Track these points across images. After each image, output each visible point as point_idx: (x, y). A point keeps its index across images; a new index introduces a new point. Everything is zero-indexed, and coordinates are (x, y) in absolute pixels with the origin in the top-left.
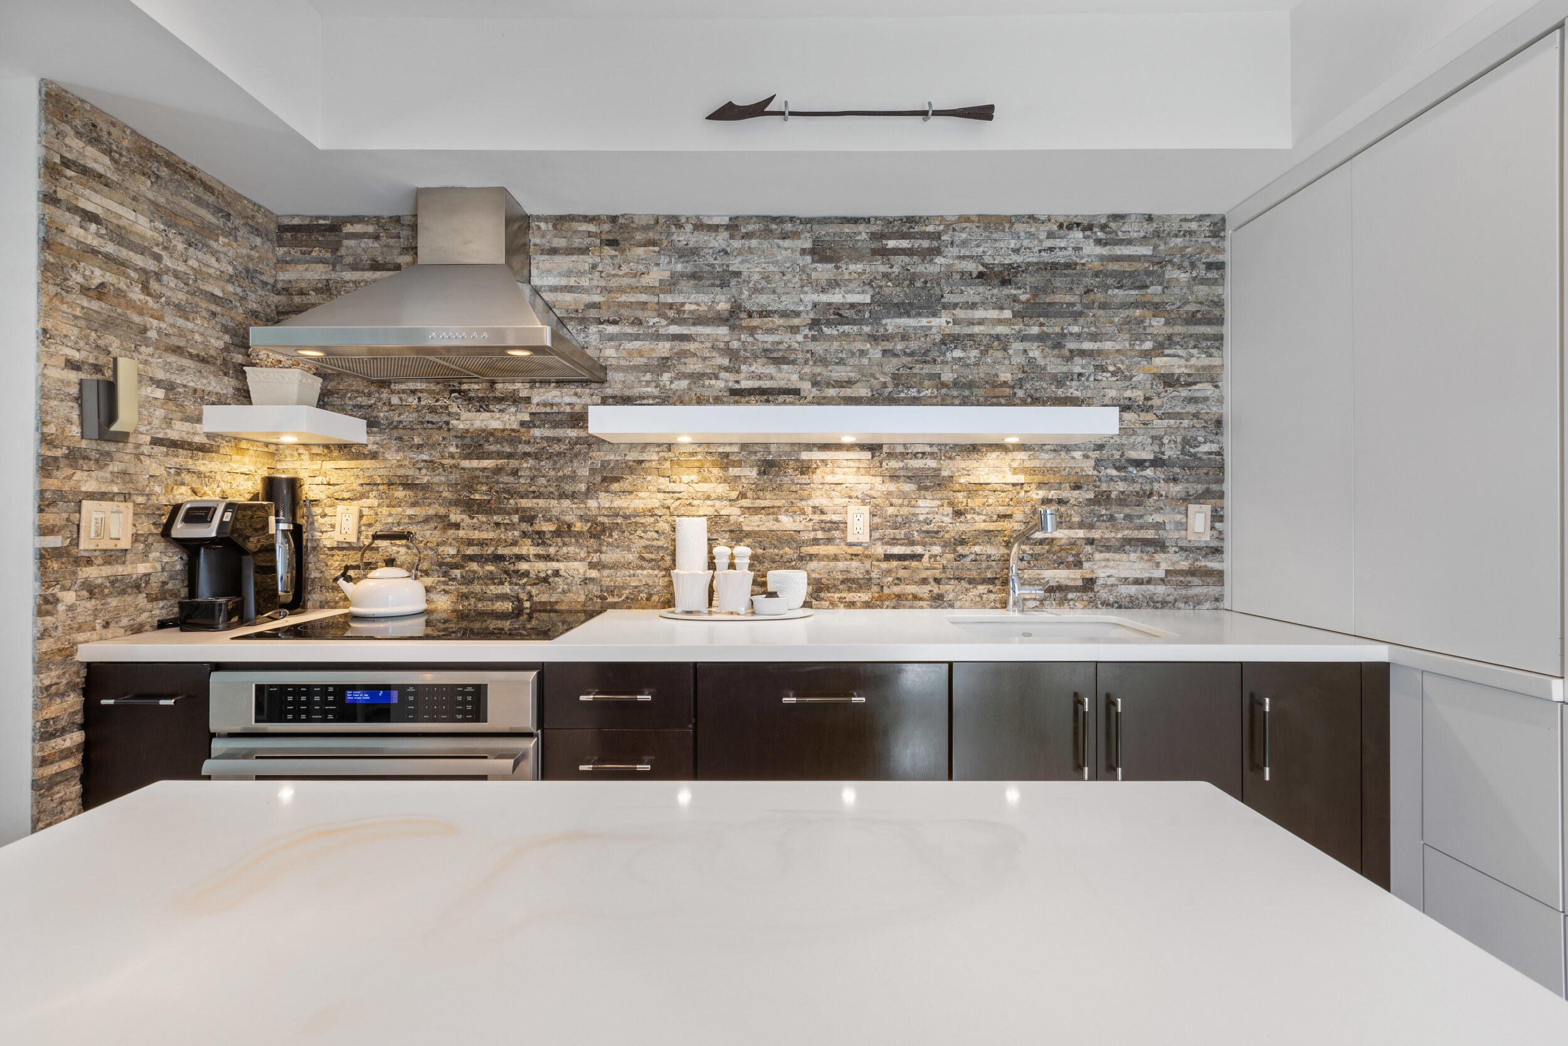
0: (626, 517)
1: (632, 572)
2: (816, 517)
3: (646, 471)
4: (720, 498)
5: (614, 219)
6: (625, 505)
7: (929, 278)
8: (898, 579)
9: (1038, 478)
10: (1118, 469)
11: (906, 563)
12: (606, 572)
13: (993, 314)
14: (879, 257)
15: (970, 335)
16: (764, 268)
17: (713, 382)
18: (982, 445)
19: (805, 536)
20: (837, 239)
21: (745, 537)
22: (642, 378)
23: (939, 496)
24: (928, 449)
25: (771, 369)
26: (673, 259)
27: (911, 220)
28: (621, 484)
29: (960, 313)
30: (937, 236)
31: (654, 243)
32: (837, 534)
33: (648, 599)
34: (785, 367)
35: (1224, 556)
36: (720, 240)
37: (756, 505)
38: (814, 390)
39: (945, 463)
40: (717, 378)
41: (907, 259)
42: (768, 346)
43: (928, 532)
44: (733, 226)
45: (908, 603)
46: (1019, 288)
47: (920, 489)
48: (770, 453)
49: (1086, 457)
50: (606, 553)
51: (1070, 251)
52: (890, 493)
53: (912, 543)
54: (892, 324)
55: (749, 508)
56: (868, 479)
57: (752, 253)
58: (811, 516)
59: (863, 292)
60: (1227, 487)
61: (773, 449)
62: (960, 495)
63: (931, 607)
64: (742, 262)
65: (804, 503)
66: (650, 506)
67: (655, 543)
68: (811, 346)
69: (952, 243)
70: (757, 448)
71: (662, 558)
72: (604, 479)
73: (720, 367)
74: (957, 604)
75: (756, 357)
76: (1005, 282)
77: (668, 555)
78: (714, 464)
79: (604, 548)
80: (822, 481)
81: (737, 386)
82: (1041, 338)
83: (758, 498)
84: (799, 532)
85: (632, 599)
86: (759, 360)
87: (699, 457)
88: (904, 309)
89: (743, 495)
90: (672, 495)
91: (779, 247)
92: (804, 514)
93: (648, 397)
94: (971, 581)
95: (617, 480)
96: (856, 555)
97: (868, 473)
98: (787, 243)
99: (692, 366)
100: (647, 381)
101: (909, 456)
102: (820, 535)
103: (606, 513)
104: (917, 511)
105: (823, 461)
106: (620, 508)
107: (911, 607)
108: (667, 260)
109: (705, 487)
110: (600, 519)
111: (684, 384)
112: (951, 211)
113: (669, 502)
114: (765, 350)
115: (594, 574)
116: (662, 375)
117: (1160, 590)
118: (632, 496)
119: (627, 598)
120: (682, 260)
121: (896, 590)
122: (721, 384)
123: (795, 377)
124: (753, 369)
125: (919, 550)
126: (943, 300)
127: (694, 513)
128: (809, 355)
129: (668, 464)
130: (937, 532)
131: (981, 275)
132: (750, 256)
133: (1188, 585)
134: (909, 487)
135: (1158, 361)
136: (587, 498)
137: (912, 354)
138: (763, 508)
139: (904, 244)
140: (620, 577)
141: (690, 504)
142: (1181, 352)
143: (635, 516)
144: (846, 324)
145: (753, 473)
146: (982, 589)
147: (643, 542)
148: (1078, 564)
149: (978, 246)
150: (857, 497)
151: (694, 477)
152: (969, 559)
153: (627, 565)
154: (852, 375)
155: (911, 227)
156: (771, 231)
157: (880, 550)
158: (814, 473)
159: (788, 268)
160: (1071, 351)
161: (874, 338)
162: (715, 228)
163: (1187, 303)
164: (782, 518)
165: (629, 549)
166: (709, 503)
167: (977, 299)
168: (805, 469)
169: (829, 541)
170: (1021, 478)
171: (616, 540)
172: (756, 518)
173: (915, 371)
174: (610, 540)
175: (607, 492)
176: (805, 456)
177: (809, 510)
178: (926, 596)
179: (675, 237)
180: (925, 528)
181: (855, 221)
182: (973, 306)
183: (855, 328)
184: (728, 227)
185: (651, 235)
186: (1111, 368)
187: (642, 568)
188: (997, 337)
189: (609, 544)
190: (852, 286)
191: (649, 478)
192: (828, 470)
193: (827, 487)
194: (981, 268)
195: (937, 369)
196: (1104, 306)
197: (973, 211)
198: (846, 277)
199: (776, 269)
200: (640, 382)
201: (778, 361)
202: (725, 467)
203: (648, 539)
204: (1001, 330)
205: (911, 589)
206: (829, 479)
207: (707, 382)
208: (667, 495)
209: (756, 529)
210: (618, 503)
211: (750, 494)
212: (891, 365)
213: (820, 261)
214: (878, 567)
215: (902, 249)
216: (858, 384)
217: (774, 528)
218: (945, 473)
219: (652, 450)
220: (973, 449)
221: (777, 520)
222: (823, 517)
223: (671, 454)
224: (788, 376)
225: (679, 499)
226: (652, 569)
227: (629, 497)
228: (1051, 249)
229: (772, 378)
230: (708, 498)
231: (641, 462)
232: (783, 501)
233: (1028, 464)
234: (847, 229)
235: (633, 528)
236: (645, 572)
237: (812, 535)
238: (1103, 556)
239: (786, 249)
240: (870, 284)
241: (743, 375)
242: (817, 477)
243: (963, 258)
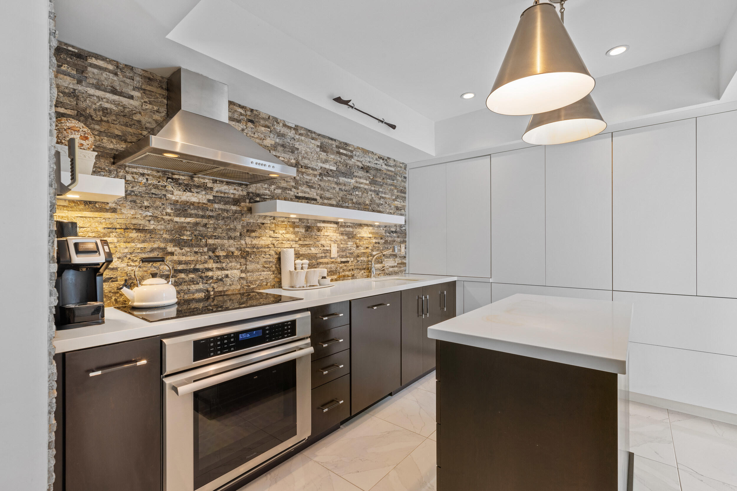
0: (258, 248)
1: (260, 273)
2: (322, 248)
3: (266, 228)
4: (292, 241)
5: (252, 110)
6: (257, 243)
7: (351, 166)
8: (343, 270)
9: (374, 236)
10: (389, 233)
11: (346, 264)
12: (248, 274)
13: (365, 181)
14: (338, 155)
15: (360, 187)
16: (306, 149)
17: (290, 192)
18: (363, 224)
19: (319, 255)
20: (328, 144)
21: (300, 256)
22: (263, 186)
23: (353, 241)
24: (350, 225)
25: (308, 190)
26: (275, 136)
27: (346, 144)
28: (255, 233)
29: (358, 180)
30: (352, 151)
31: (268, 127)
32: (328, 254)
33: (266, 285)
34: (312, 189)
35: (406, 258)
36: (292, 133)
37: (304, 244)
38: (321, 200)
39: (354, 229)
40: (291, 191)
41: (345, 157)
42: (308, 181)
43: (351, 253)
44: (296, 129)
45: (346, 278)
46: (370, 174)
47: (349, 238)
48: (308, 223)
49: (383, 229)
50: (248, 265)
51: (380, 166)
52: (341, 239)
53: (347, 257)
54: (342, 179)
55: (302, 245)
56: (335, 234)
57: (302, 142)
58: (320, 248)
59: (334, 166)
60: (407, 239)
61: (310, 221)
62: (358, 241)
63: (352, 279)
64: (299, 145)
65: (318, 243)
66: (267, 244)
67: (269, 260)
68: (320, 183)
69: (355, 155)
70: (305, 221)
71: (272, 267)
72: (248, 231)
73: (293, 186)
74: (358, 277)
75: (304, 184)
76: (367, 172)
77: (274, 265)
78: (290, 226)
79: (248, 263)
80: (324, 234)
81: (297, 195)
82: (375, 191)
83: (305, 241)
84: (316, 254)
85: (260, 286)
86: (304, 186)
87: (286, 223)
88: (345, 175)
89: (300, 240)
90: (275, 239)
91: (311, 142)
92: (318, 247)
93: (267, 195)
94: (360, 269)
95: (254, 231)
96: (333, 262)
97: (336, 232)
98: (313, 141)
99: (283, 184)
100: (265, 188)
101: (346, 227)
102: (323, 255)
103: (249, 247)
104: (348, 246)
105: (324, 227)
106: (256, 244)
107: (347, 280)
108: (273, 136)
109: (288, 236)
110: (247, 249)
111: (279, 191)
112: (356, 144)
113: (274, 242)
114: (306, 182)
115: (243, 275)
116: (271, 186)
117: (396, 269)
118: (260, 239)
119: (258, 285)
120: (279, 137)
121: (343, 274)
122: (292, 193)
123: (315, 194)
124: (303, 189)
125: (348, 259)
126: (354, 174)
127: (284, 247)
128: (319, 186)
129: (273, 225)
130: (352, 253)
131: (362, 168)
132: (302, 143)
133: (400, 267)
134: (346, 237)
135: (396, 202)
136: (241, 239)
137: (346, 191)
138: (306, 245)
139: (345, 152)
140: (256, 275)
141: (282, 243)
142: (399, 200)
143: (262, 248)
144: (330, 177)
145: (303, 230)
146: (363, 271)
147: (264, 260)
148: (382, 262)
149: (361, 158)
150: (333, 241)
151: (284, 231)
152: (360, 262)
153: (258, 270)
154: (332, 196)
155: (346, 147)
156: (308, 135)
157: (339, 260)
158: (321, 231)
159: (313, 151)
160: (380, 196)
161: (337, 183)
162: (290, 128)
163: (400, 187)
164: (312, 248)
165: (258, 263)
166: (288, 242)
167: (361, 176)
168: (319, 230)
169: (326, 257)
170: (371, 235)
171: (253, 259)
172: (304, 249)
173: (347, 197)
174: (251, 259)
175: (249, 237)
176: (319, 225)
177: (320, 246)
178: (351, 275)
179: (275, 127)
180: (350, 252)
181: (332, 139)
182: (360, 178)
183: (332, 179)
184: (294, 129)
185: (267, 123)
186: (388, 203)
187: (264, 271)
188: (365, 189)
189: (250, 261)
190: (332, 163)
191: (267, 231)
192: (325, 230)
193: (325, 237)
194: (362, 166)
195: (352, 197)
196: (386, 184)
197: (361, 146)
198: (330, 159)
199: (309, 151)
200: (262, 187)
201: (311, 187)
202: (294, 228)
203: (266, 258)
204: (366, 187)
205: (347, 273)
206: (326, 234)
207: (288, 192)
208: (274, 239)
209: (304, 253)
210: (255, 242)
211: (302, 239)
212: (341, 194)
213: (322, 151)
214: (339, 266)
215: (344, 154)
216: (332, 200)
217: (310, 252)
218: (354, 233)
219: (268, 219)
220: (360, 225)
221: (310, 249)
222: (324, 248)
223: (275, 221)
224: (313, 194)
225: (278, 240)
226: (268, 271)
227: (258, 239)
228: (376, 164)
229: (309, 194)
230: (289, 240)
231: (263, 224)
232: (312, 242)
233: (372, 231)
234: (330, 142)
235: (260, 253)
236: (265, 273)
237: (321, 255)
238: (387, 259)
239: (313, 144)
240: (336, 163)
241: (299, 191)
242: (322, 233)
243: (358, 161)
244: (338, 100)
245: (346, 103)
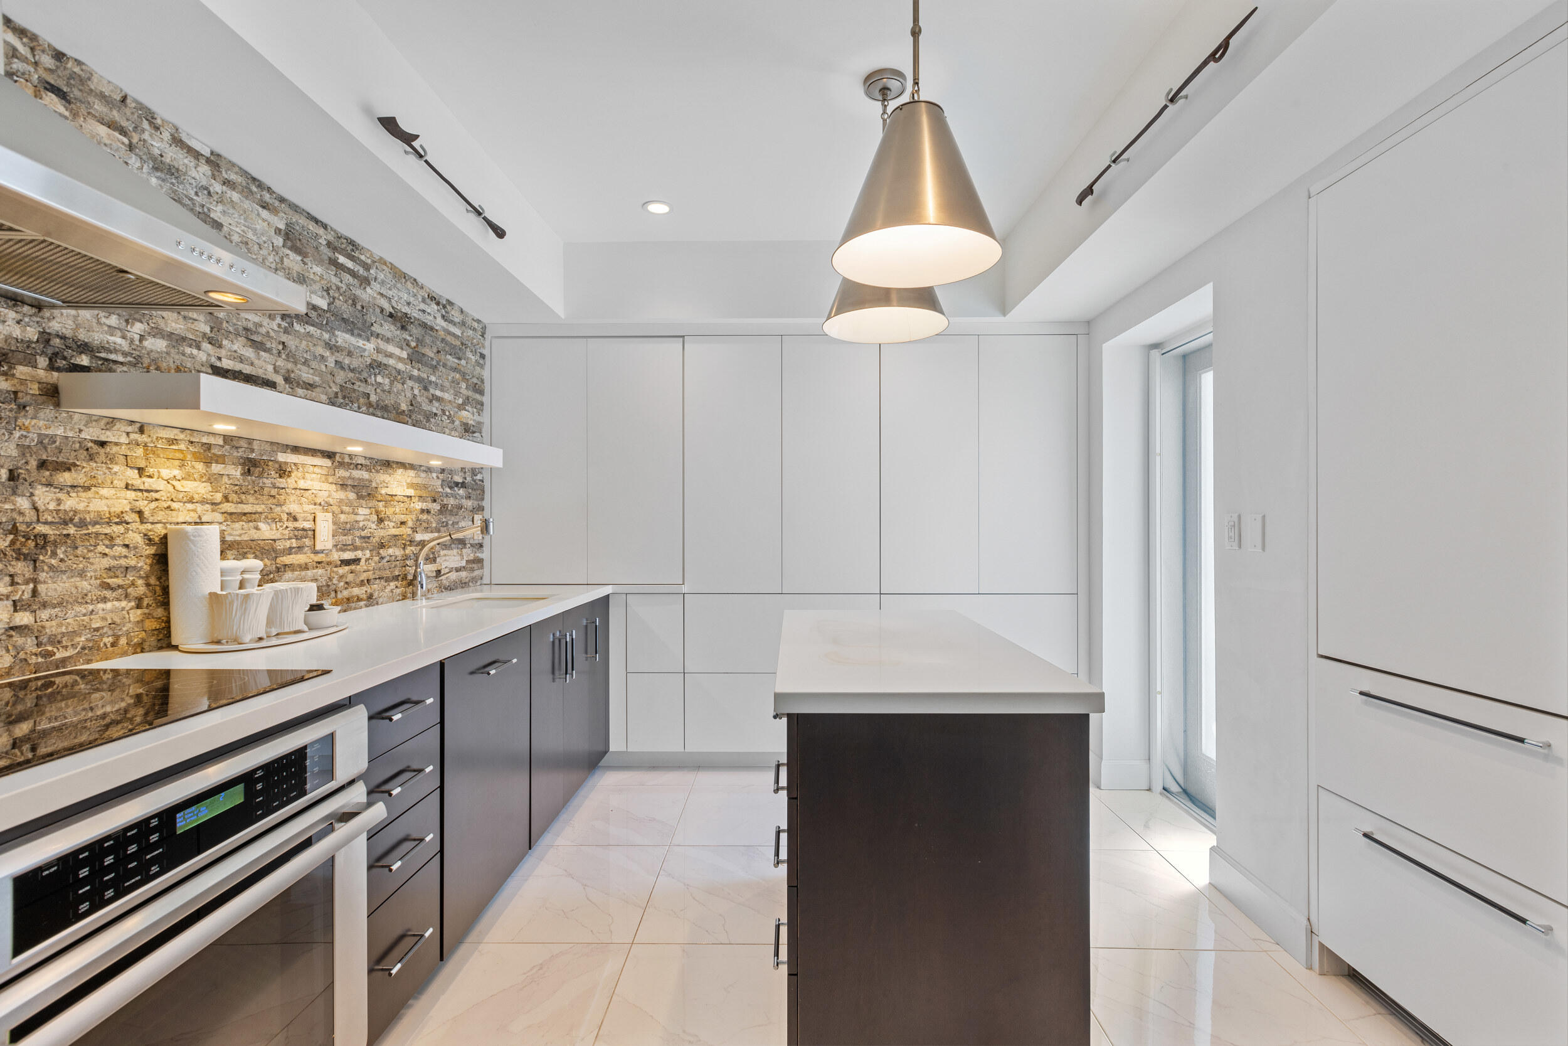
0: (83, 524)
1: (91, 607)
2: (291, 525)
3: (112, 460)
4: (203, 502)
5: (59, 56)
6: (81, 507)
7: (364, 305)
8: (347, 583)
9: (419, 493)
10: (451, 488)
11: (353, 567)
12: (44, 614)
13: (397, 351)
14: (334, 269)
15: (385, 365)
16: (243, 231)
17: (195, 352)
18: (393, 462)
19: (280, 546)
20: (306, 233)
21: (227, 549)
22: (103, 320)
23: (370, 505)
24: (363, 462)
25: (249, 353)
26: (145, 166)
27: (352, 243)
28: (74, 474)
29: (383, 345)
30: (367, 267)
31: (123, 131)
32: (307, 542)
33: (113, 645)
34: (262, 353)
35: (484, 549)
36: (201, 173)
37: (239, 511)
38: (287, 386)
39: (374, 475)
40: (199, 348)
41: (351, 279)
42: (250, 325)
43: (364, 538)
44: (215, 161)
45: (353, 605)
46: (411, 336)
47: (360, 497)
48: (252, 451)
49: (438, 478)
50: (45, 582)
51: (431, 318)
52: (341, 501)
53: (356, 549)
54: (343, 338)
55: (231, 514)
56: (326, 486)
57: (234, 208)
58: (286, 524)
59: (322, 297)
60: (486, 503)
61: (256, 446)
62: (381, 504)
63: (366, 606)
64: (224, 212)
65: (279, 509)
66: (118, 510)
67: (123, 562)
68: (284, 338)
69: (376, 279)
70: (243, 443)
71: (133, 584)
72: (42, 465)
73: (205, 334)
74: (381, 600)
75: (238, 335)
76: (403, 328)
77: (140, 577)
78: (197, 457)
79: (42, 576)
80: (295, 486)
81: (218, 364)
82: (419, 380)
83: (242, 502)
84: (274, 540)
85: (91, 649)
86: (240, 339)
87: (182, 446)
88: (350, 326)
89: (226, 499)
90: (146, 494)
91: (258, 215)
92: (280, 521)
93: (116, 351)
94: (388, 580)
95: (68, 467)
96: (319, 563)
97: (327, 481)
98: (265, 214)
99: (173, 324)
100: (109, 327)
101: (352, 467)
102: (294, 543)
103: (50, 519)
104: (359, 518)
105: (295, 464)
106: (75, 512)
107: (355, 609)
108: (138, 164)
109: (189, 486)
110: (41, 529)
111: (157, 345)
112: (378, 251)
113: (142, 504)
114: (246, 329)
115: (24, 618)
116: (133, 324)
117: (463, 574)
118: (90, 494)
119: (83, 648)
120: (159, 174)
121: (346, 593)
122: (202, 356)
123: (270, 368)
124: (235, 347)
125: (359, 554)
126: (373, 328)
127: (175, 520)
128: (281, 347)
129: (140, 451)
130: (369, 538)
131: (391, 315)
132: (231, 211)
133: (472, 570)
134: (352, 496)
135: (464, 413)
136: (14, 493)
137: (352, 370)
138: (245, 514)
139: (349, 264)
140: (73, 617)
141: (169, 507)
142: (470, 409)
143: (95, 523)
144: (313, 325)
145: (236, 472)
146: (393, 584)
147: (106, 562)
148: (434, 560)
149: (390, 289)
150: (320, 504)
151: (177, 472)
152: (386, 560)
153: (83, 599)
154: (317, 379)
155: (353, 250)
156: (251, 191)
157: (336, 556)
158: (289, 476)
159: (265, 242)
160: (433, 395)
161: (332, 347)
162: (197, 155)
163: (473, 377)
164: (261, 525)
165: (82, 574)
166: (190, 506)
167: (389, 335)
168: (283, 471)
169: (300, 548)
170: (411, 492)
171: (62, 560)
172: (237, 525)
173: (356, 387)
174: (53, 562)
175: (49, 485)
176: (282, 457)
177: (285, 517)
178: (365, 596)
179: (146, 136)
180: (363, 534)
181: (317, 221)
182: (388, 340)
183: (319, 331)
184: (208, 161)
185: (115, 115)
186: (447, 413)
187: (105, 600)
188: (399, 372)
189: (52, 568)
190: (316, 287)
191: (116, 468)
192: (300, 474)
193: (298, 492)
194: (391, 310)
195: (369, 389)
196: (445, 366)
197: (389, 258)
198: (312, 276)
199: (254, 238)
200: (99, 323)
201: (259, 346)
202: (208, 463)
203: (114, 558)
204: (401, 366)
205: (356, 591)
206: (302, 484)
207: (188, 350)
208: (140, 494)
209: (238, 538)
210: (71, 503)
211: (233, 497)
212: (341, 377)
213: (291, 249)
214: (337, 573)
215: (349, 269)
216: (318, 389)
217: (256, 537)
218: (374, 485)
219: (123, 429)
220: (388, 464)
221: (257, 528)
222: (297, 525)
223: (143, 438)
224: (264, 365)
225: (157, 500)
226: (118, 600)
227: (83, 495)
228: (424, 311)
229: (252, 364)
230: (191, 501)
231: (102, 444)
232: (263, 506)
233: (415, 481)
234: (312, 226)
235: (92, 542)
236: (109, 605)
237: (288, 544)
238: (445, 552)
239: (264, 220)
240: (327, 290)
241: (223, 353)
242: (290, 482)
243: (382, 295)
244: (389, 124)
245: (408, 139)
